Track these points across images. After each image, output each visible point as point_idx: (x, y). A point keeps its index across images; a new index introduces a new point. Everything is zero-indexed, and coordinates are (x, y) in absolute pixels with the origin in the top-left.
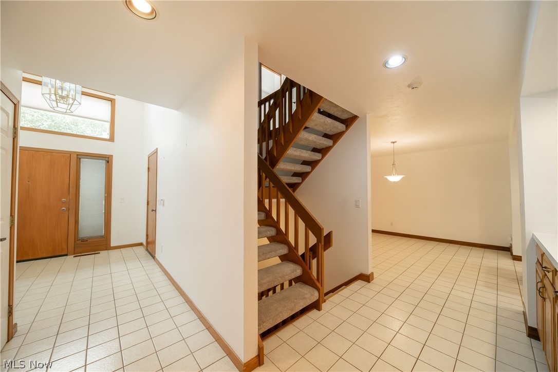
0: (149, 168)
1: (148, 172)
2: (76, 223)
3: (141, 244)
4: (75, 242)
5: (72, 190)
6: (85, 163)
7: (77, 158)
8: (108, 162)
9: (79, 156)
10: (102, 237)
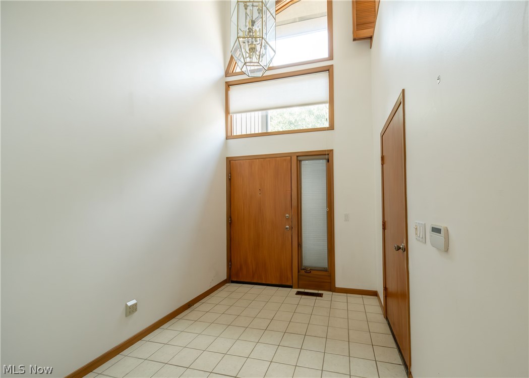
0: (383, 158)
1: (383, 164)
2: (298, 246)
3: (375, 294)
4: (299, 272)
5: (295, 203)
6: (307, 166)
7: (297, 160)
8: (328, 161)
9: (300, 158)
10: (325, 270)
